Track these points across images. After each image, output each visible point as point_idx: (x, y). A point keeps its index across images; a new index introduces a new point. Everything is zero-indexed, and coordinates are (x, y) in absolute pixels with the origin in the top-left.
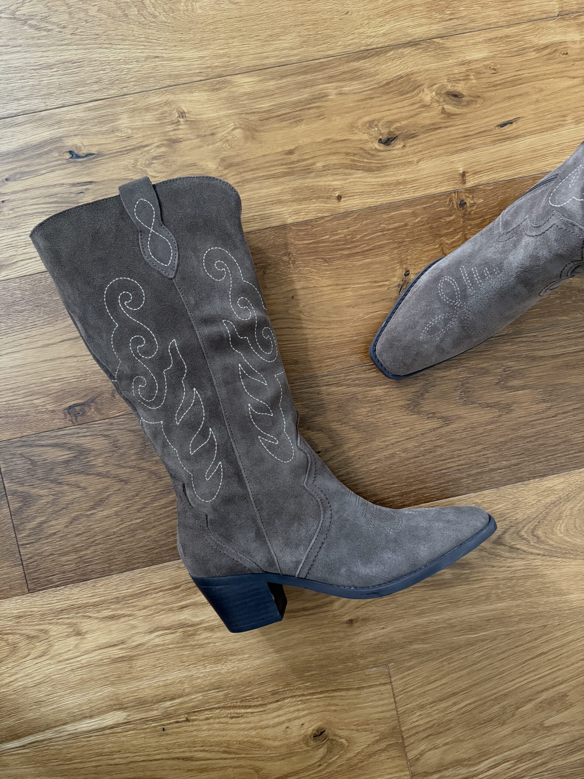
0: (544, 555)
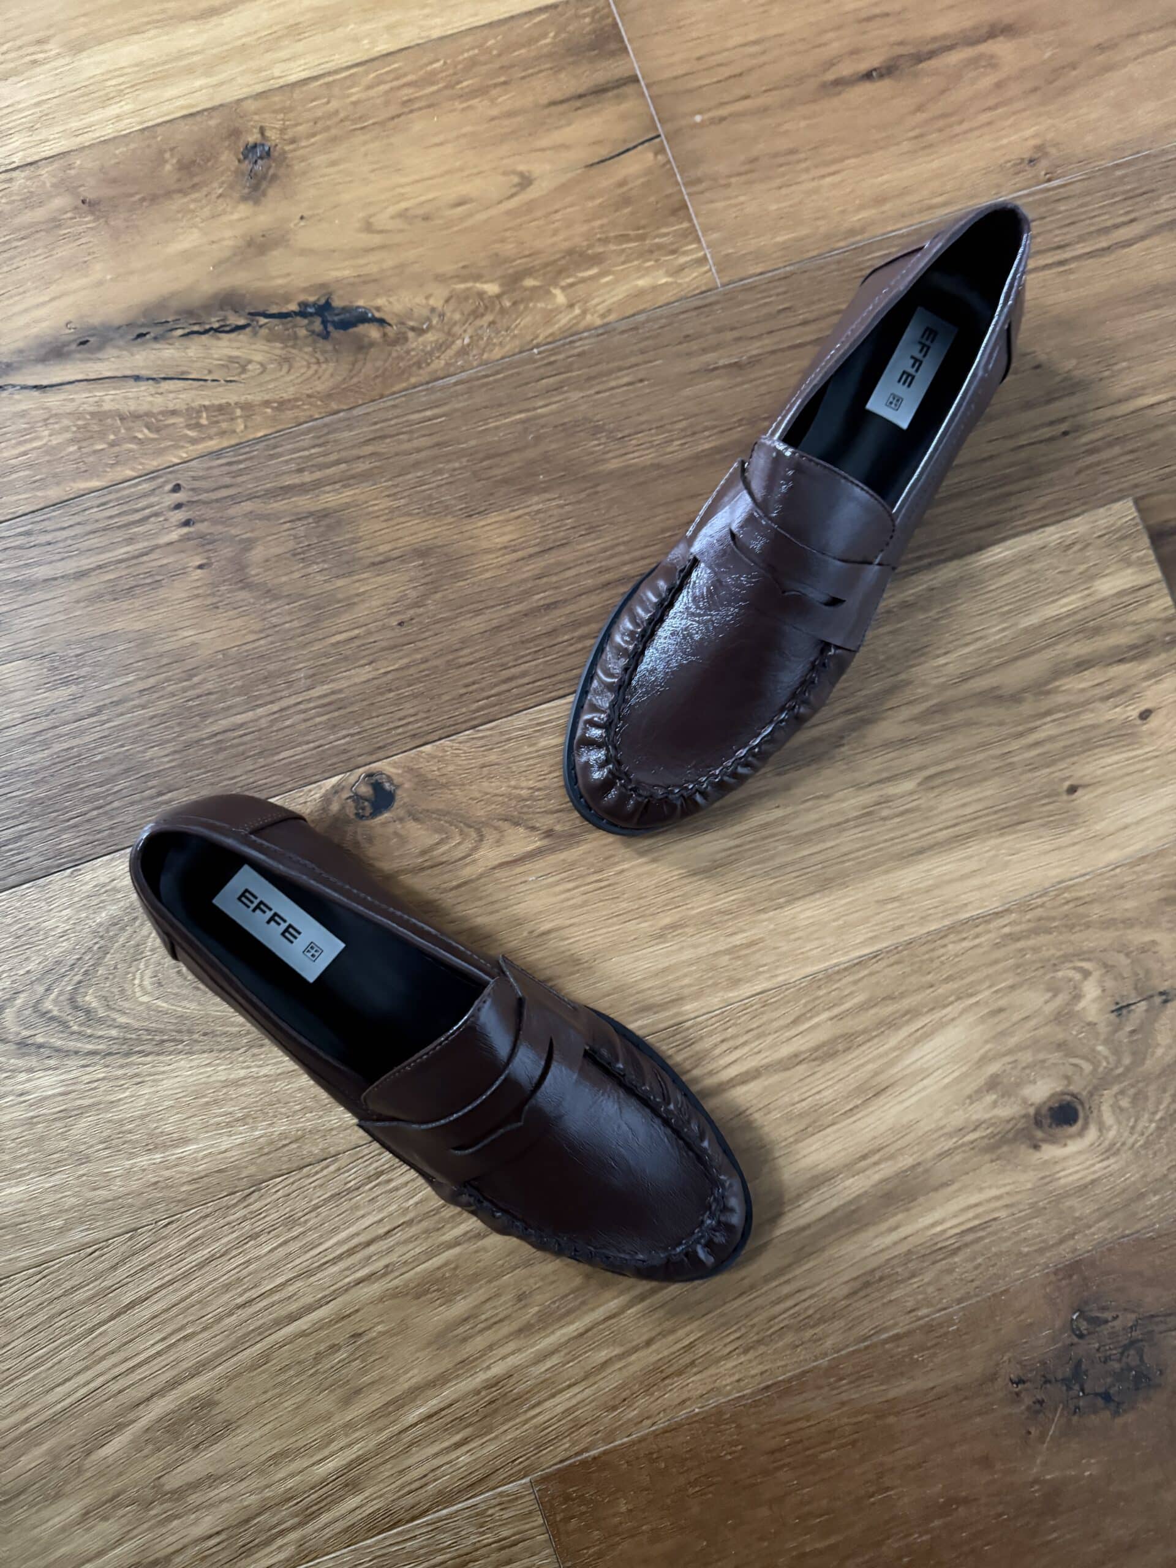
0: (110, 1054)
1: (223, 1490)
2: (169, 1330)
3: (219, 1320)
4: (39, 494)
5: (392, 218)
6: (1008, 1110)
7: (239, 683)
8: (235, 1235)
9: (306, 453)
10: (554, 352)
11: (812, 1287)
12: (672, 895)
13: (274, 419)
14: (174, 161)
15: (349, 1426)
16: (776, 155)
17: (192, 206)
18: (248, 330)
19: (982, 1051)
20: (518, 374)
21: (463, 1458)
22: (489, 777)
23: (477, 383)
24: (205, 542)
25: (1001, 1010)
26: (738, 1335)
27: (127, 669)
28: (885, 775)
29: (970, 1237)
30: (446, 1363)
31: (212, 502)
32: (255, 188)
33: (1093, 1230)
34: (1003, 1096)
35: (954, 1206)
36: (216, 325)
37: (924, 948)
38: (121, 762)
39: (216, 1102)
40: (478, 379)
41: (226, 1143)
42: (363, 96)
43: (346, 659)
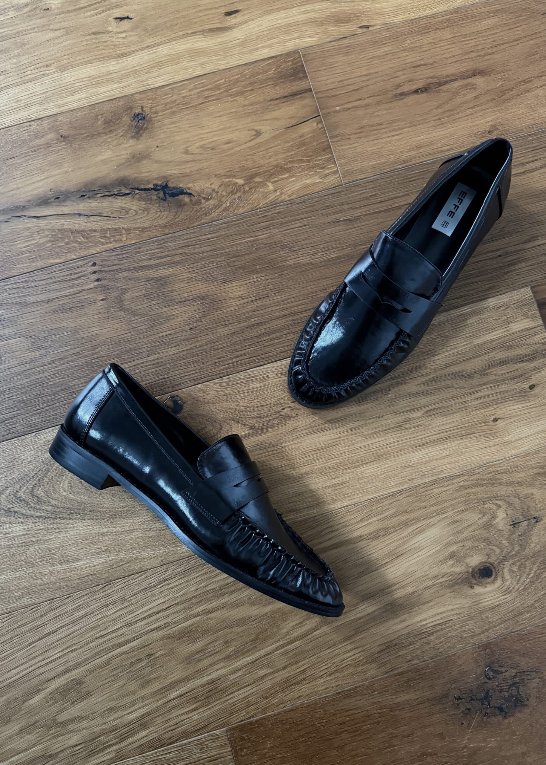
1: (84, 724)
2: (64, 647)
3: (87, 644)
4: (33, 264)
5: (197, 148)
6: (458, 569)
7: (117, 353)
8: (98, 604)
9: (153, 251)
10: (267, 211)
11: (362, 646)
12: (306, 459)
13: (139, 235)
14: (103, 119)
15: (143, 698)
16: (372, 126)
17: (109, 140)
18: (130, 195)
19: (448, 540)
20: (250, 220)
21: (195, 716)
22: (227, 400)
23: (232, 223)
24: (106, 289)
25: (457, 521)
26: (326, 667)
27: (66, 344)
28: (408, 408)
29: (439, 628)
30: (190, 671)
31: (109, 271)
32: (137, 133)
33: (498, 628)
34: (457, 562)
35: (431, 613)
36: (116, 193)
37: (423, 490)
38: (61, 385)
39: (93, 543)
40: (232, 221)
41: (96, 562)
42: (188, 94)
43: (165, 343)
